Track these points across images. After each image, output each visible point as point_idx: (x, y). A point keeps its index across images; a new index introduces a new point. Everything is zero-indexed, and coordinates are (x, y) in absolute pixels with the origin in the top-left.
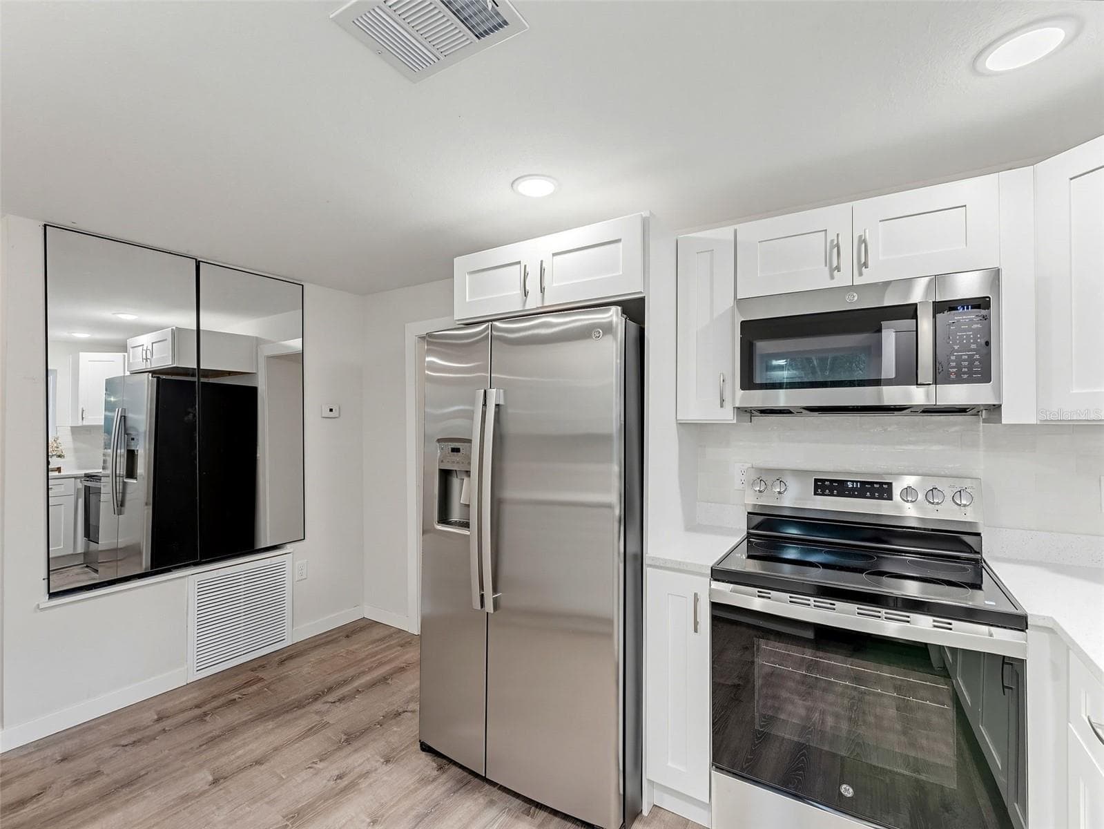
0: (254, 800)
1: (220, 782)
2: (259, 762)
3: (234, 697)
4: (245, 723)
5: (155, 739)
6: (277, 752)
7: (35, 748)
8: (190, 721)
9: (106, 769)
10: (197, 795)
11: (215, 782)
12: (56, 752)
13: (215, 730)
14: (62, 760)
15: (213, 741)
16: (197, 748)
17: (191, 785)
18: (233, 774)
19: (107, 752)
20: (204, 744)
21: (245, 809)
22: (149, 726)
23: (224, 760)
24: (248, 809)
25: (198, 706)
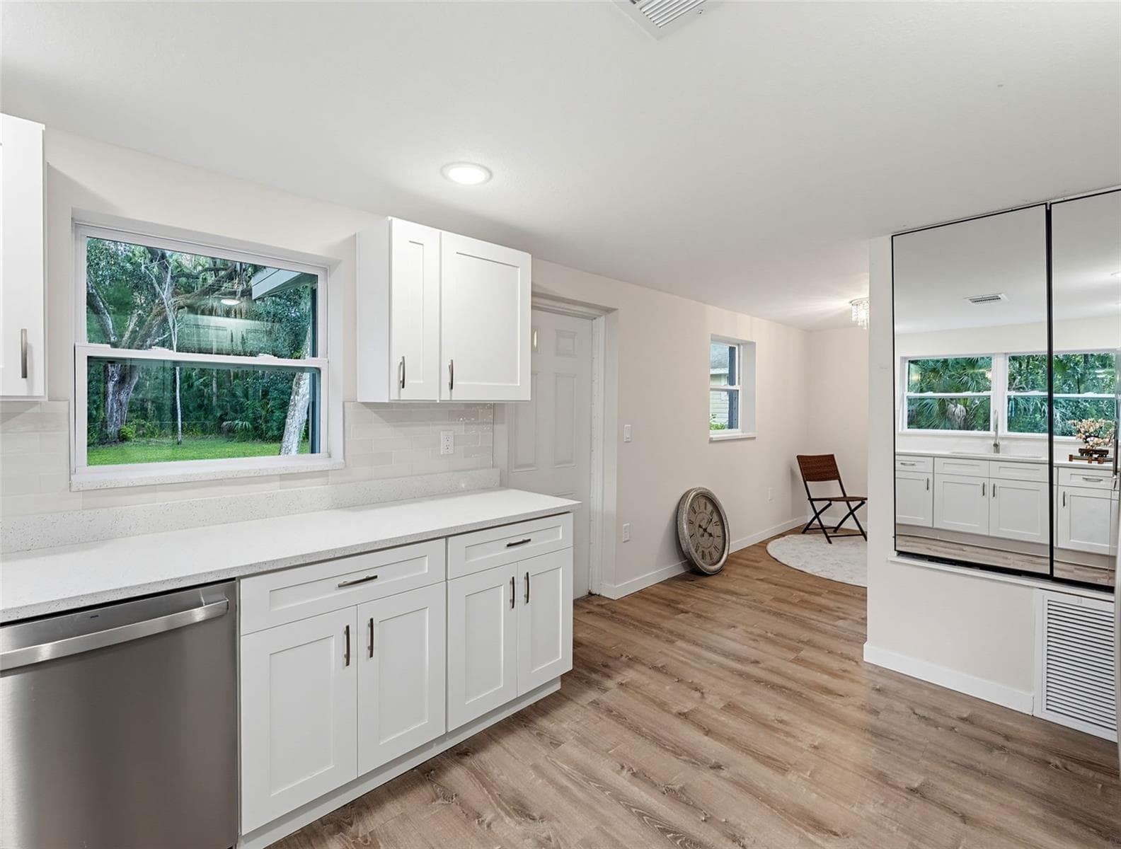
0: (908, 830)
1: (917, 795)
2: (964, 818)
3: (1052, 761)
4: (1017, 786)
5: (936, 727)
6: (995, 832)
7: (880, 671)
8: (980, 740)
9: (882, 716)
10: (889, 782)
11: (913, 791)
12: (881, 682)
13: (984, 764)
14: (878, 690)
15: (969, 768)
16: (948, 761)
17: (898, 774)
18: (934, 802)
19: (901, 707)
20: (956, 763)
21: (893, 826)
22: (950, 717)
23: (947, 787)
24: (894, 829)
25: (1007, 738)
